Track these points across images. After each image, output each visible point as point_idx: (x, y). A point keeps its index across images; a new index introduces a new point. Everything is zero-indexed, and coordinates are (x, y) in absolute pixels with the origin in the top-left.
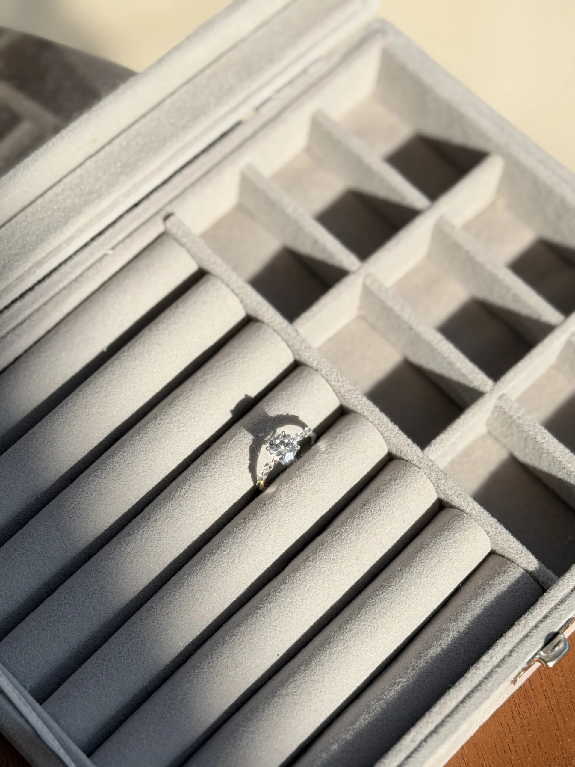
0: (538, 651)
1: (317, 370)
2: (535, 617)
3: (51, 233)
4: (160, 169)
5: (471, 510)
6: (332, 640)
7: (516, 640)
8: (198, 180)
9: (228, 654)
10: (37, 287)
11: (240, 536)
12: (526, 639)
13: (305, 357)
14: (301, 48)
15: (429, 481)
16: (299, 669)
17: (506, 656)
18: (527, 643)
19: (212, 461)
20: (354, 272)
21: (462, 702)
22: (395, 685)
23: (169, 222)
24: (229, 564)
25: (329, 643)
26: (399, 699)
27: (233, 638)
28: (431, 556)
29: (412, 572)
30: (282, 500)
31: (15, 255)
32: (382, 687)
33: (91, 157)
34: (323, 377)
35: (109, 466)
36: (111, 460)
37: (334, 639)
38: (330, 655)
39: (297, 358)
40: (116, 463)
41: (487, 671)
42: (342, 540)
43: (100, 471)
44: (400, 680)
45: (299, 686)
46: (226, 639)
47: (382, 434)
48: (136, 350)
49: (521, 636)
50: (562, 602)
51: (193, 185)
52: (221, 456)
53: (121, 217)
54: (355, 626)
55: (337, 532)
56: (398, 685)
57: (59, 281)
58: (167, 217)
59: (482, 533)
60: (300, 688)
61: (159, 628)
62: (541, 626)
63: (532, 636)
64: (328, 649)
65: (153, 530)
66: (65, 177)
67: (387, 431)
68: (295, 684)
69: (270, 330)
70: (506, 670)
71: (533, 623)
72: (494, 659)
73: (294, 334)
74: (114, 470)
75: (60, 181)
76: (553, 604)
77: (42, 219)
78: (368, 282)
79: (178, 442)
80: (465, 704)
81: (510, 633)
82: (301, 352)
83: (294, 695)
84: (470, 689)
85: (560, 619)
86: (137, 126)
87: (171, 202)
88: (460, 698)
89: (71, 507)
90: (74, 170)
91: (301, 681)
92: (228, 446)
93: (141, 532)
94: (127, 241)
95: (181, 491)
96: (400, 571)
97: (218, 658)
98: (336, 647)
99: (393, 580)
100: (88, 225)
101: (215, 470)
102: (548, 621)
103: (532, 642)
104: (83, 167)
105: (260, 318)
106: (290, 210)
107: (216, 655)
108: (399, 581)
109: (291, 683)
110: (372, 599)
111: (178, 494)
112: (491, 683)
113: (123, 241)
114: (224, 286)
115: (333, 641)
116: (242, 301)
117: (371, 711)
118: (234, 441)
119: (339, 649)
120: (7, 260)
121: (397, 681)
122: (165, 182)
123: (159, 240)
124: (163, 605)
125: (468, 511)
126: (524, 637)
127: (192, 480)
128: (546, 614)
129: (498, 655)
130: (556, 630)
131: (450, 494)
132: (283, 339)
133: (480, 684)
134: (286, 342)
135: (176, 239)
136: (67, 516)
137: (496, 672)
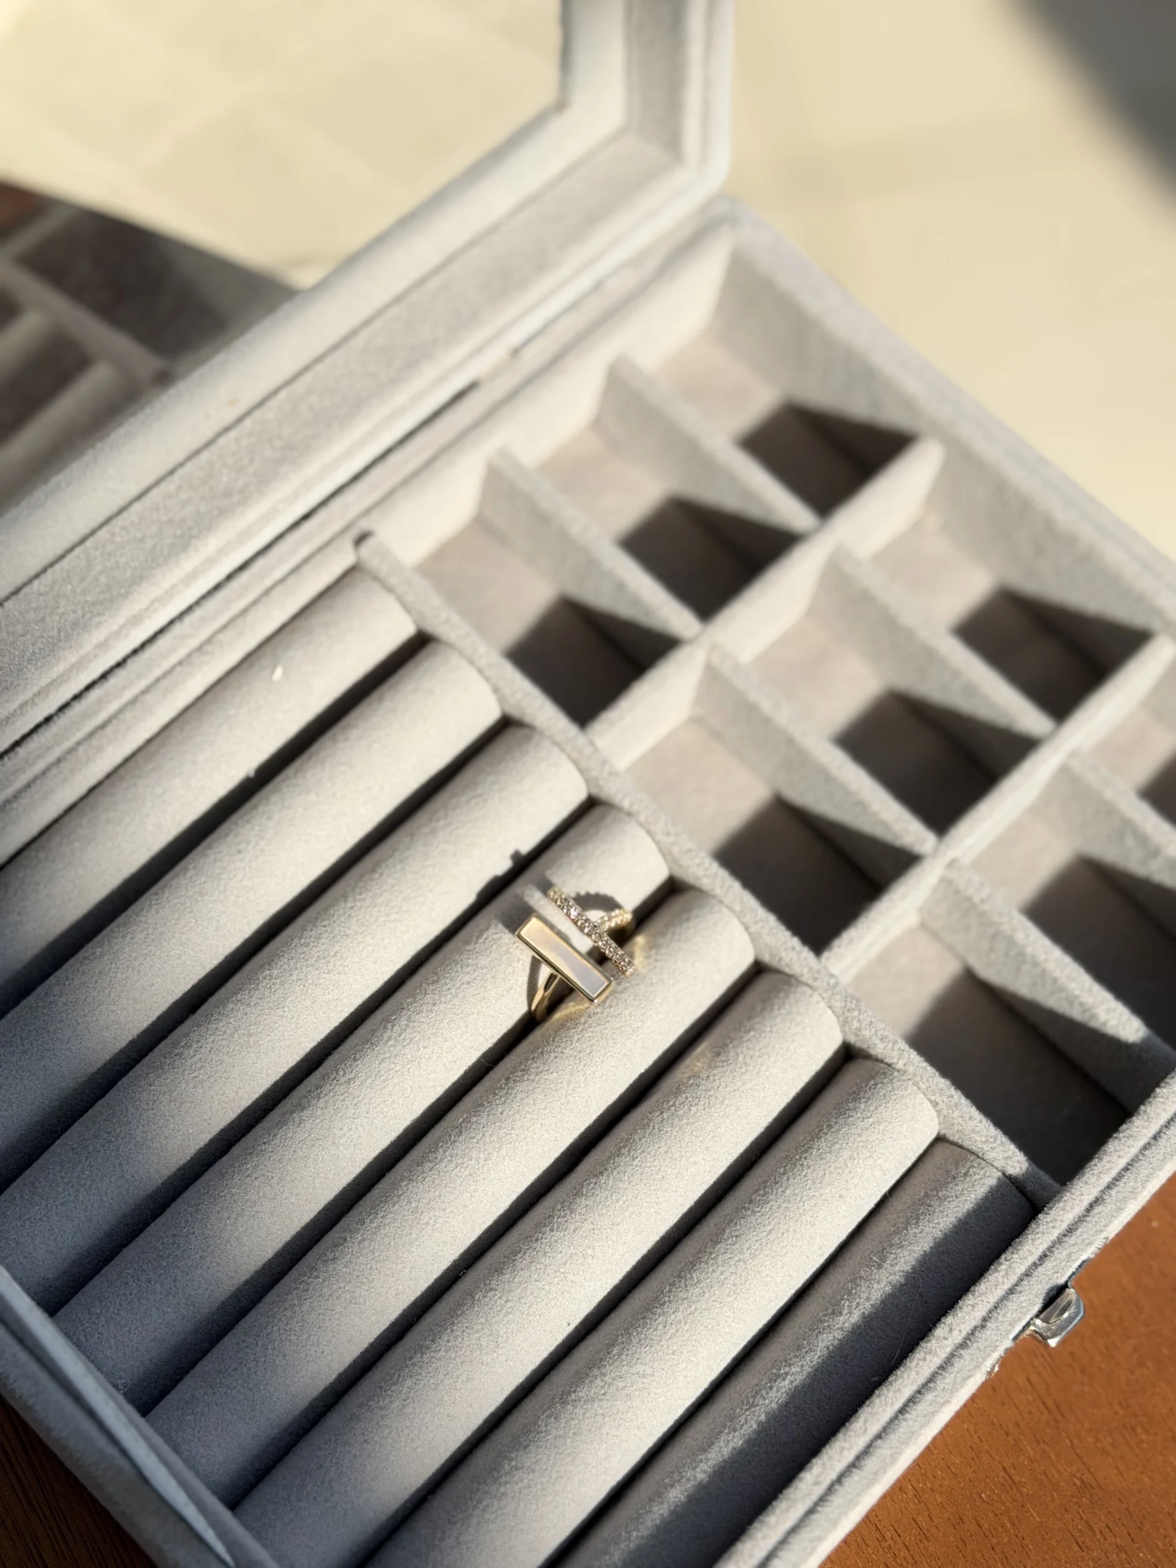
0: (1032, 1319)
1: (629, 814)
2: (1025, 1258)
3: (159, 565)
4: (349, 454)
5: (905, 1065)
6: (667, 1299)
7: (993, 1299)
8: (415, 474)
9: (481, 1323)
10: (129, 662)
11: (500, 1110)
12: (1011, 1297)
13: (610, 790)
14: (595, 243)
15: (829, 1012)
16: (609, 1353)
17: (976, 1328)
18: (1012, 1304)
19: (448, 975)
20: (690, 641)
21: (902, 1410)
22: (779, 1380)
23: (366, 549)
24: (482, 1162)
25: (661, 1305)
26: (786, 1404)
27: (490, 1294)
28: (837, 1146)
29: (805, 1176)
30: (572, 1047)
31: (94, 604)
32: (755, 1381)
33: (227, 429)
34: (642, 826)
35: (264, 984)
36: (267, 972)
37: (669, 1297)
38: (665, 1327)
39: (595, 791)
40: (276, 979)
41: (943, 1354)
42: (681, 1118)
43: (247, 992)
44: (787, 1369)
45: (610, 1384)
46: (477, 1297)
47: (747, 928)
48: (309, 775)
49: (1000, 1292)
50: (1070, 1231)
51: (406, 482)
52: (464, 967)
53: (280, 537)
54: (707, 1273)
55: (671, 1103)
56: (784, 1379)
57: (172, 650)
58: (361, 539)
59: (925, 1105)
60: (613, 1389)
61: (358, 1276)
62: (1036, 1273)
63: (1021, 1292)
64: (659, 1316)
65: (344, 1100)
66: (181, 465)
67: (756, 923)
68: (602, 1381)
69: (547, 743)
70: (977, 1352)
71: (1021, 1269)
72: (956, 1333)
73: (588, 750)
74: (273, 990)
75: (172, 472)
76: (1055, 1234)
77: (142, 540)
78: (716, 660)
79: (387, 941)
80: (907, 1416)
81: (982, 1287)
82: (601, 782)
83: (601, 1400)
84: (915, 1388)
85: (1068, 1261)
86: (308, 377)
87: (368, 511)
88: (898, 1405)
89: (197, 1057)
90: (198, 452)
91: (613, 1375)
92: (474, 949)
93: (321, 1103)
94: (291, 581)
95: (392, 1030)
96: (784, 1174)
97: (464, 1331)
98: (674, 1312)
99: (772, 1190)
100: (222, 552)
101: (453, 991)
102: (1049, 1264)
103: (1022, 1302)
104: (214, 448)
105: (528, 719)
106: (575, 530)
107: (460, 1325)
108: (783, 1191)
109: (596, 1379)
110: (736, 1224)
111: (388, 1033)
112: (953, 1375)
113: (283, 580)
114: (464, 663)
115: (669, 1301)
116: (496, 690)
117: (738, 1426)
118: (486, 939)
119: (680, 1315)
120: (80, 613)
121: (782, 1371)
122: (356, 478)
123: (347, 580)
124: (365, 1236)
125: (900, 1066)
126: (1008, 1294)
127: (412, 1009)
128: (1044, 1252)
129: (963, 1326)
130: (1062, 1281)
131: (868, 1036)
132: (569, 757)
133: (932, 1379)
134: (575, 762)
135: (376, 578)
136: (190, 1074)
137: (960, 1356)
